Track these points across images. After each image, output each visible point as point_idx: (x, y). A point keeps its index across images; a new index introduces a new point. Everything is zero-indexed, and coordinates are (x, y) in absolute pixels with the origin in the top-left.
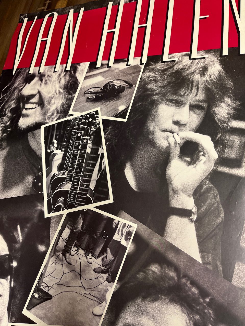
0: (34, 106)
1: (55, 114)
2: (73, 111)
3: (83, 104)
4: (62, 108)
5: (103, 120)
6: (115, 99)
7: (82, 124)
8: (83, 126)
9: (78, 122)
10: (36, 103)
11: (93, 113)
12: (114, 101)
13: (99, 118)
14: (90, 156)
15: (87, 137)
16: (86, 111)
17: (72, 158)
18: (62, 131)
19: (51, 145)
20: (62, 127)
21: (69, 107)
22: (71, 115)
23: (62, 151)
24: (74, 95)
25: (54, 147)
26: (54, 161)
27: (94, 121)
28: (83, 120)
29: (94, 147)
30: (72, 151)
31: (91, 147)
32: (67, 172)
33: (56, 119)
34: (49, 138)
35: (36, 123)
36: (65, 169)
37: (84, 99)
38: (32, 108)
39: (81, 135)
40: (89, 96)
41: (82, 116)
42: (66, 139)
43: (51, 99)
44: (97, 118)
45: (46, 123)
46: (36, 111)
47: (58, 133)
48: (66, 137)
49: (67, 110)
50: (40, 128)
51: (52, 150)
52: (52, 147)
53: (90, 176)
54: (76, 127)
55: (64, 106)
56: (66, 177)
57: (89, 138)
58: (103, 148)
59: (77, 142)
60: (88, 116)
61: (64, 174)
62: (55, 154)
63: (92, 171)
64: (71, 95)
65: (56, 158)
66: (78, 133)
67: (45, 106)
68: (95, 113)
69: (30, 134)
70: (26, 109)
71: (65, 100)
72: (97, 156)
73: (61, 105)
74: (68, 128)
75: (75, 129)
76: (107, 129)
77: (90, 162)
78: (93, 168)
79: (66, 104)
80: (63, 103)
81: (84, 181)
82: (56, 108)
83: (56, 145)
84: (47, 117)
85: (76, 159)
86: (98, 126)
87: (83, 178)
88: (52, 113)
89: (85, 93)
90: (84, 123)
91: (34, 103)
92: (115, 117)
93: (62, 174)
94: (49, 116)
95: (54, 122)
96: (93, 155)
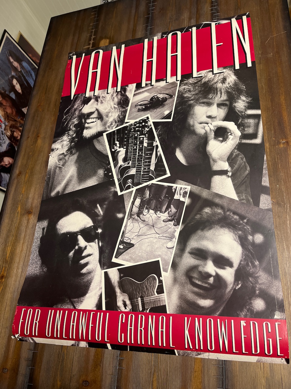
0: (94, 120)
1: (114, 124)
2: (128, 119)
3: (136, 114)
4: (119, 119)
5: (153, 122)
6: (161, 107)
7: (137, 127)
8: (138, 129)
9: (133, 126)
10: (96, 118)
11: (145, 119)
12: (160, 109)
13: (150, 121)
14: (147, 149)
15: (142, 136)
16: (139, 118)
17: (133, 152)
18: (122, 135)
19: (114, 146)
20: (121, 131)
21: (125, 117)
22: (127, 123)
23: (124, 148)
24: (127, 108)
25: (117, 146)
26: (119, 156)
27: (146, 124)
28: (137, 125)
29: (149, 142)
30: (132, 147)
31: (147, 142)
32: (131, 162)
33: (115, 127)
34: (112, 141)
35: (99, 132)
36: (129, 160)
37: (136, 110)
38: (93, 122)
39: (137, 136)
40: (140, 107)
41: (136, 122)
42: (126, 140)
43: (108, 113)
44: (148, 122)
45: (107, 131)
46: (97, 124)
47: (119, 137)
48: (126, 138)
49: (123, 119)
50: (103, 135)
51: (116, 149)
52: (116, 147)
53: (150, 162)
54: (133, 130)
55: (120, 117)
56: (131, 165)
57: (144, 136)
58: (156, 142)
59: (135, 141)
60: (141, 121)
61: (128, 164)
62: (119, 151)
63: (150, 158)
64: (125, 108)
65: (120, 154)
66: (135, 134)
67: (104, 119)
68: (146, 118)
69: (95, 140)
70: (88, 123)
71: (120, 113)
72: (152, 147)
73: (117, 116)
74: (126, 132)
75: (132, 132)
76: (158, 128)
77: (147, 152)
78: (151, 156)
79: (122, 116)
80: (119, 115)
81: (145, 166)
82: (114, 119)
83: (118, 145)
84: (107, 127)
85: (136, 152)
86: (150, 127)
87: (144, 164)
88: (111, 123)
89: (136, 106)
90: (139, 127)
91: (94, 118)
92: (162, 119)
93: (127, 164)
94: (109, 125)
95: (114, 129)
96: (149, 148)
